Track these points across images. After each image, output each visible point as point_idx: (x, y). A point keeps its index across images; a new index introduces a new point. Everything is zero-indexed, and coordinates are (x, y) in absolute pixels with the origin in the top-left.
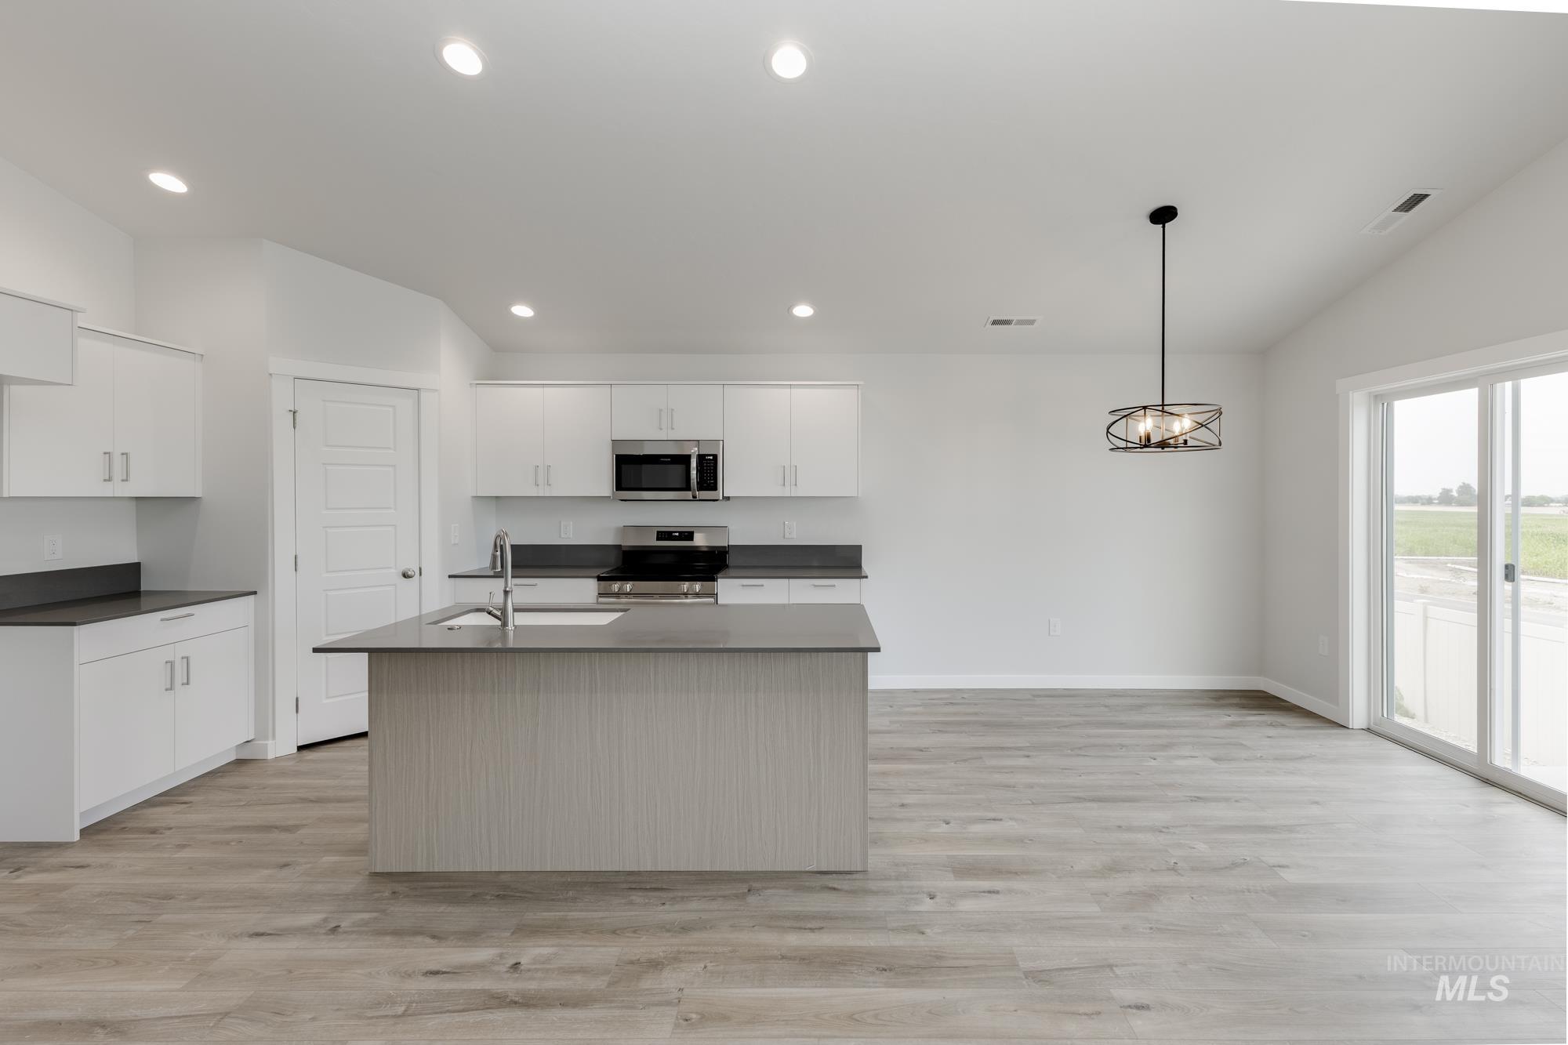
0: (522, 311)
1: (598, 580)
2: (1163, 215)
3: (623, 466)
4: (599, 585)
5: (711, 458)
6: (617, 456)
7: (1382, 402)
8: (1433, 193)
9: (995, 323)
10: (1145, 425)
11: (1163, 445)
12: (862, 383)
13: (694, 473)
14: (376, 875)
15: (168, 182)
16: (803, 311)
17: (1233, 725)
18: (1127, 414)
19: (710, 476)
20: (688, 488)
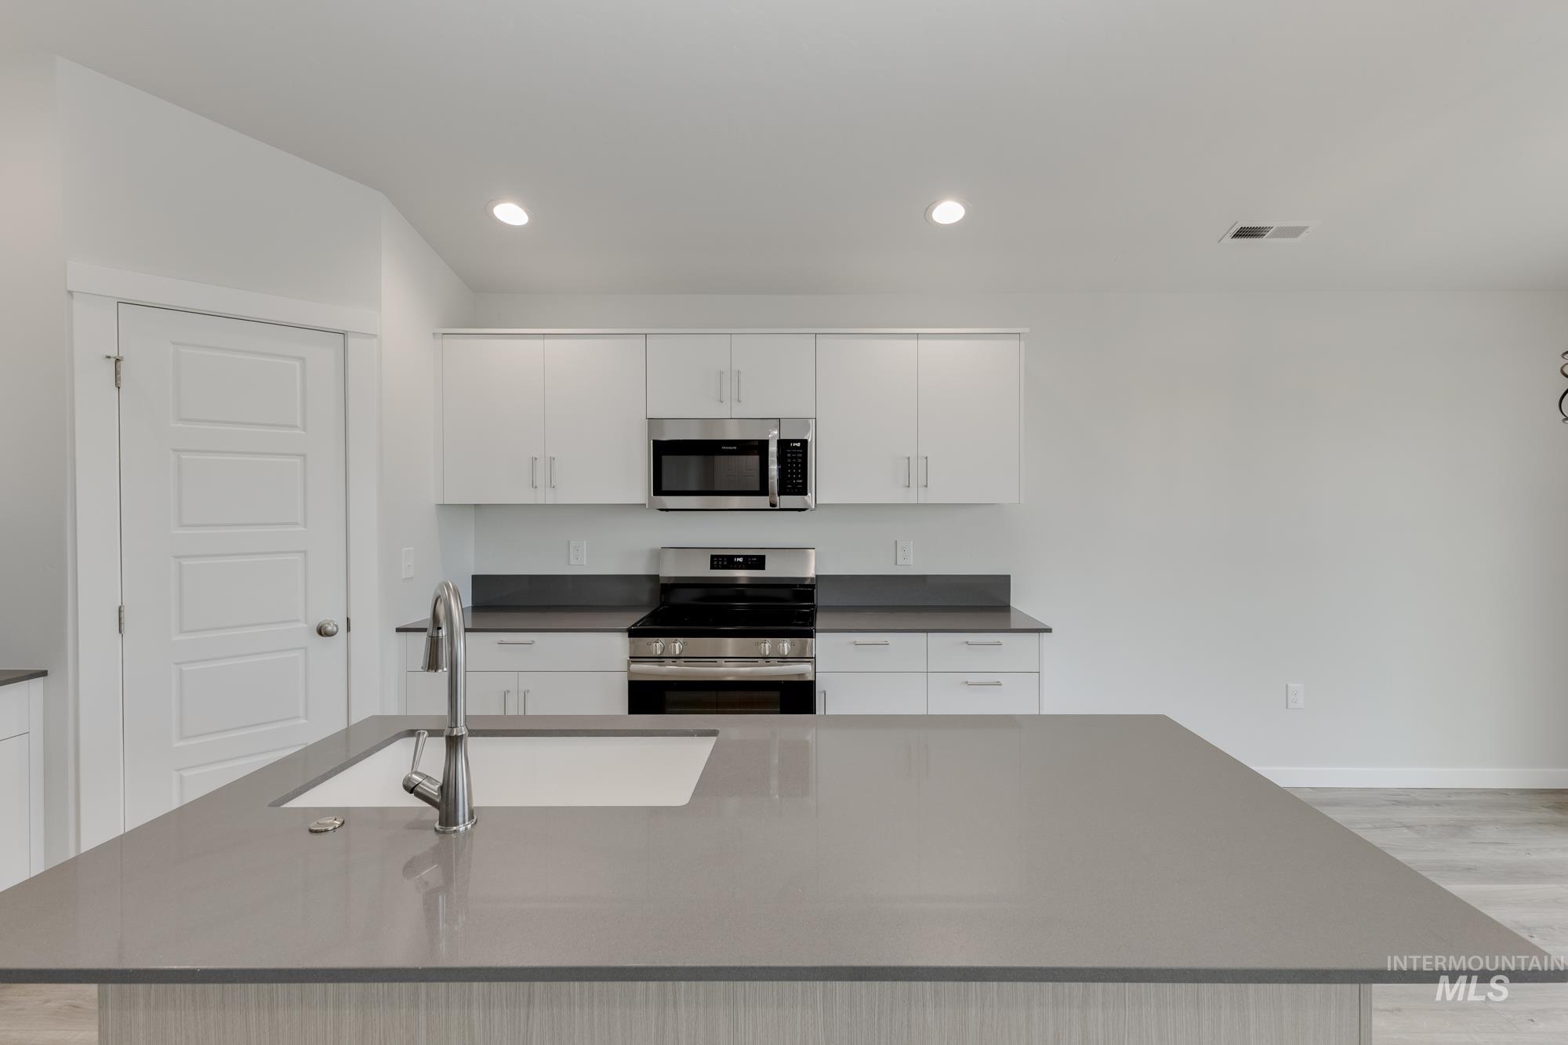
0: (511, 214)
1: (630, 636)
3: (663, 457)
4: (631, 643)
5: (798, 445)
6: (654, 441)
9: (1239, 233)
12: (1027, 330)
13: (774, 468)
16: (949, 212)
19: (797, 473)
20: (763, 491)
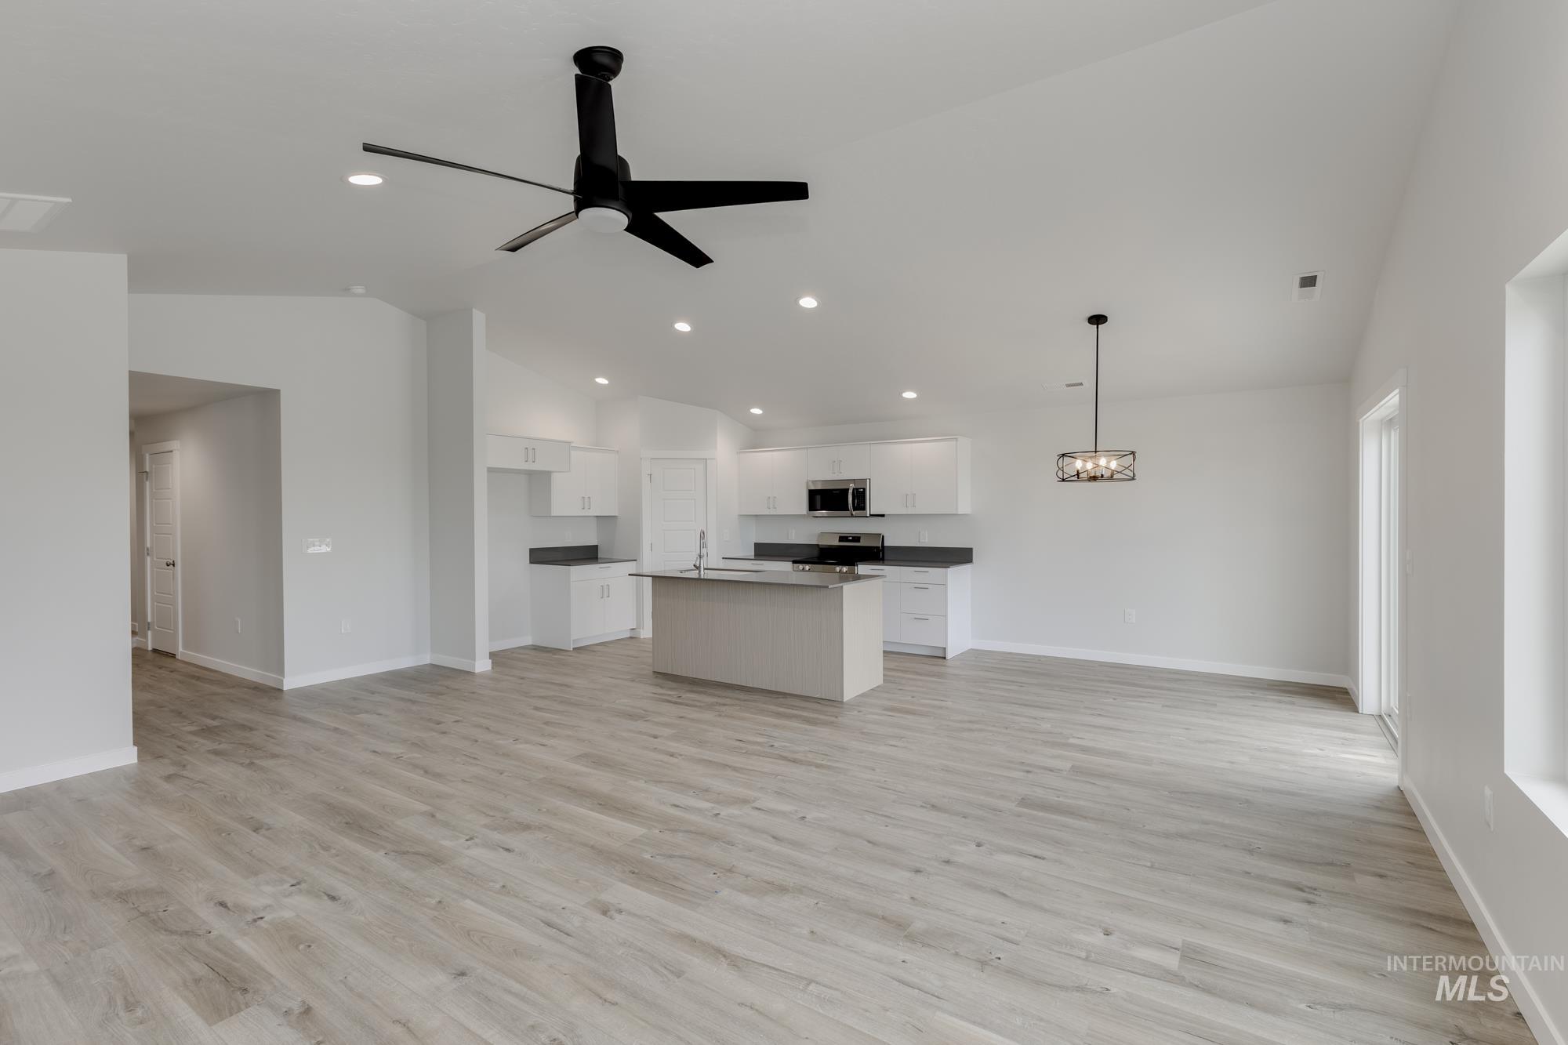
0: (756, 411)
1: (793, 563)
2: (1098, 320)
4: (793, 566)
5: (862, 490)
6: (809, 490)
14: (655, 672)
15: (602, 381)
16: (909, 395)
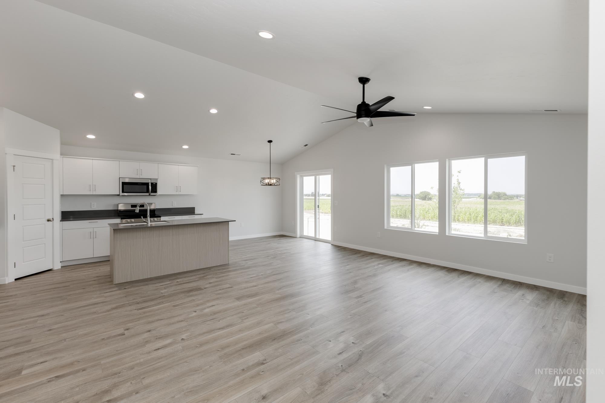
1: (121, 219)
2: (270, 142)
3: (124, 185)
5: (155, 184)
6: (122, 182)
7: (302, 177)
8: (309, 145)
9: (232, 154)
10: (267, 181)
11: (271, 185)
12: (199, 165)
13: (150, 187)
17: (279, 240)
18: (264, 179)
19: (155, 189)
20: (148, 192)
